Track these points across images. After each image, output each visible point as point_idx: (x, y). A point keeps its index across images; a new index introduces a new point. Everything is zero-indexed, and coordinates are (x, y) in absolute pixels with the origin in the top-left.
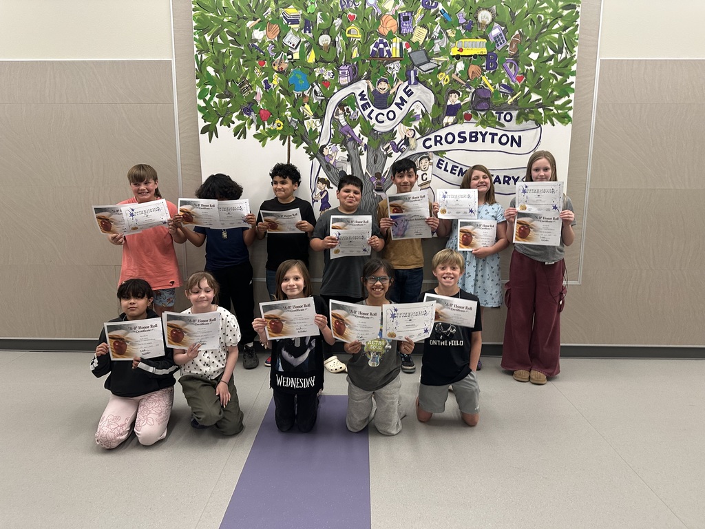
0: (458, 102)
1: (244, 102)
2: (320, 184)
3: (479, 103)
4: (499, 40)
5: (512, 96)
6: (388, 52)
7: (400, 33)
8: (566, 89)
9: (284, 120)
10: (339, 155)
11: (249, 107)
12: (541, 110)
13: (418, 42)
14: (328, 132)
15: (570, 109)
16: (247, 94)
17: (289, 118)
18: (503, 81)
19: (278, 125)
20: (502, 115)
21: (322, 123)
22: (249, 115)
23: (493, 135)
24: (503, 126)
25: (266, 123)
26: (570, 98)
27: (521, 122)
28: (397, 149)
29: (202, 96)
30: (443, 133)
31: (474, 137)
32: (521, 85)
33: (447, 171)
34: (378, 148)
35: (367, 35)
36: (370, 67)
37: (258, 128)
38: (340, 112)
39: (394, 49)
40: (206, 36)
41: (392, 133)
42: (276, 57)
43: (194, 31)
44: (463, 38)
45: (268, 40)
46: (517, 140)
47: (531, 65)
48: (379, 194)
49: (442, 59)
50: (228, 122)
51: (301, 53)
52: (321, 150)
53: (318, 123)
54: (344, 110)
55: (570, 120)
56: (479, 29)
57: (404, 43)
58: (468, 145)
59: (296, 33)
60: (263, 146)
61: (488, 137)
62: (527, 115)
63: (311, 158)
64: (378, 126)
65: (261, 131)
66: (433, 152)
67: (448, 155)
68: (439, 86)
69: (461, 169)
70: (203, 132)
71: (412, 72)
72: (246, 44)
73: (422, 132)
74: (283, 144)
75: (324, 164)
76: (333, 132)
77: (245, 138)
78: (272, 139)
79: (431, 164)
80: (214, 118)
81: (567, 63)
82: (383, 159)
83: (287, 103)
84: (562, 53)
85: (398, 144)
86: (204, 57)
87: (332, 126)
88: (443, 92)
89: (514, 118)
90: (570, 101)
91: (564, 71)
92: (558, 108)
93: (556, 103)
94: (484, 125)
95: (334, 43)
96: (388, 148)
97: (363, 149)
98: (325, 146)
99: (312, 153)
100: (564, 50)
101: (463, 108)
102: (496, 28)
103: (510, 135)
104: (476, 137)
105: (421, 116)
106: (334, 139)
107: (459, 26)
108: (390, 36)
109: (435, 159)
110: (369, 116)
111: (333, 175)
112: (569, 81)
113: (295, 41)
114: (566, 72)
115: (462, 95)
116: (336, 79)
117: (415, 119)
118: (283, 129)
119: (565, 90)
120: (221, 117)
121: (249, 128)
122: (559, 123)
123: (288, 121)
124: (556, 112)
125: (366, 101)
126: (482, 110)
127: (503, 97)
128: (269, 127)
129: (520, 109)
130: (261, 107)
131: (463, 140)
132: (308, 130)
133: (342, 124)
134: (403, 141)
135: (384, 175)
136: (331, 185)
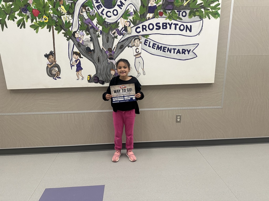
0: (155, 4)
1: (22, 4)
3: (167, 5)
5: (186, 1)
9: (49, 16)
10: (85, 37)
11: (25, 8)
12: (203, 10)
14: (77, 23)
15: (219, 9)
17: (52, 15)
19: (45, 19)
20: (181, 13)
21: (73, 17)
22: (26, 13)
23: (176, 25)
24: (181, 19)
25: (37, 18)
26: (219, 2)
27: (192, 17)
28: (120, 34)
30: (146, 23)
33: (150, 47)
34: (108, 33)
37: (32, 21)
38: (84, 10)
41: (116, 24)
46: (189, 28)
48: (111, 61)
50: (13, 18)
52: (74, 34)
53: (70, 18)
54: (86, 9)
55: (219, 15)
58: (161, 31)
60: (37, 32)
61: (173, 26)
62: (195, 13)
63: (68, 40)
64: (107, 19)
65: (34, 23)
66: (142, 35)
67: (150, 37)
69: (158, 45)
73: (135, 23)
74: (50, 31)
75: (76, 43)
76: (80, 23)
77: (25, 28)
78: (42, 28)
79: (141, 43)
80: (4, 15)
82: (112, 40)
83: (50, 5)
85: (121, 30)
87: (79, 20)
89: (188, 15)
90: (219, 4)
92: (213, 8)
93: (211, 5)
94: (171, 19)
96: (115, 33)
97: (99, 34)
98: (75, 32)
99: (68, 37)
101: (158, 8)
103: (185, 24)
104: (166, 26)
105: (133, 13)
106: (81, 28)
109: (143, 40)
110: (102, 13)
111: (82, 50)
117: (130, 15)
118: (48, 22)
120: (8, 14)
121: (27, 21)
122: (213, 18)
123: (51, 16)
124: (211, 11)
125: (99, 4)
126: (169, 10)
127: (181, 1)
128: (40, 20)
129: (191, 9)
130: (33, 8)
131: (159, 28)
132: (64, 22)
133: (85, 18)
134: (124, 29)
135: (114, 50)
136: (82, 56)
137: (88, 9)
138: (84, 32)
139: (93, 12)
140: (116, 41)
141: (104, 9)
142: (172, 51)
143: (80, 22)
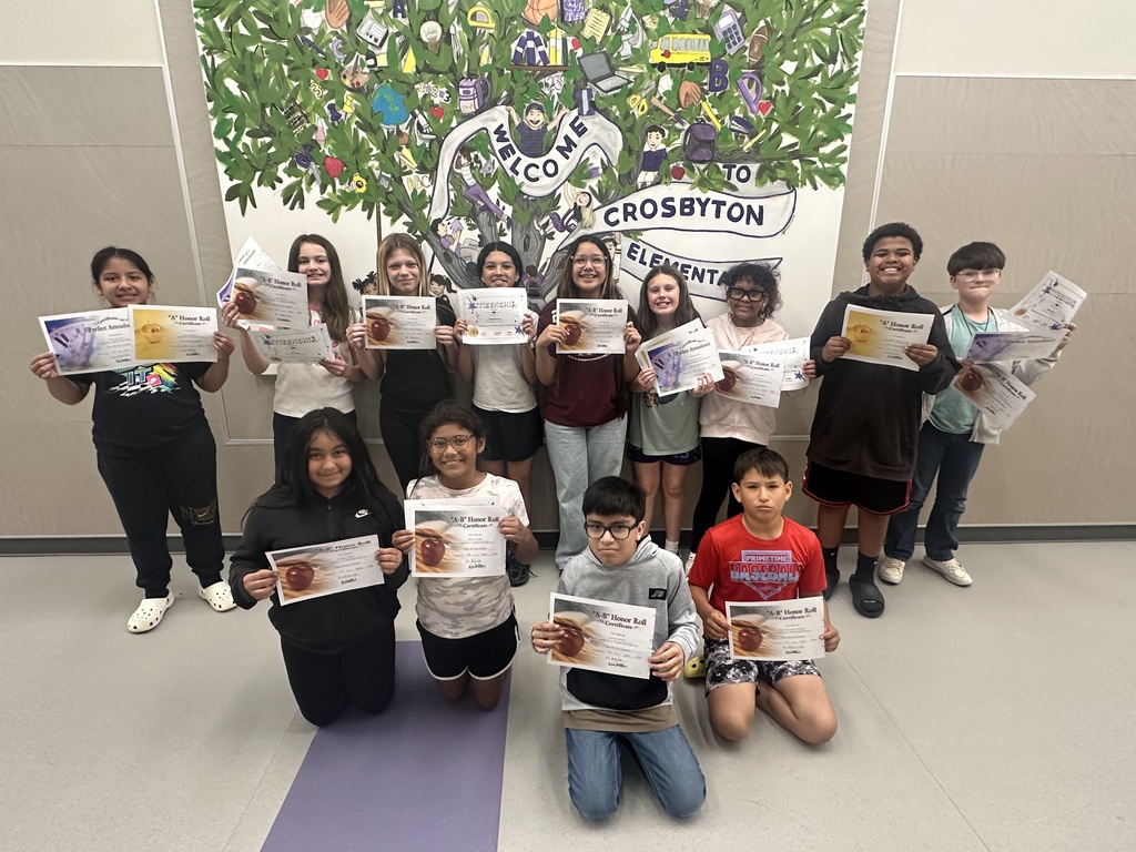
0: (662, 146)
1: (297, 144)
2: (435, 285)
3: (696, 148)
4: (732, 37)
5: (751, 138)
6: (543, 54)
7: (563, 20)
8: (839, 127)
9: (368, 176)
10: (464, 236)
11: (306, 153)
12: (796, 163)
13: (593, 38)
14: (443, 198)
15: (843, 161)
16: (300, 129)
17: (377, 173)
18: (737, 112)
19: (357, 184)
20: (734, 171)
21: (433, 180)
22: (307, 166)
23: (719, 204)
24: (734, 188)
25: (337, 182)
26: (845, 142)
27: (765, 183)
28: (562, 227)
29: (221, 132)
30: (636, 199)
31: (687, 206)
32: (767, 119)
33: (645, 264)
34: (530, 224)
35: (505, 21)
36: (512, 83)
37: (323, 190)
38: (464, 161)
39: (553, 50)
40: (217, 19)
41: (553, 199)
42: (347, 61)
43: (195, 10)
44: (671, 32)
45: (329, 30)
46: (757, 212)
47: (784, 84)
48: (534, 300)
49: (636, 69)
50: (271, 181)
51: (389, 54)
52: (434, 227)
53: (427, 181)
54: (469, 159)
55: (842, 180)
56: (699, 16)
57: (570, 39)
58: (678, 220)
59: (379, 18)
60: (335, 220)
61: (711, 208)
62: (773, 171)
64: (528, 186)
65: (329, 194)
66: (622, 232)
67: (645, 236)
68: (630, 119)
69: (667, 260)
70: (230, 197)
71: (585, 93)
72: (291, 35)
73: (603, 198)
74: (369, 217)
76: (452, 197)
77: (303, 208)
78: (349, 209)
79: (619, 252)
80: (247, 172)
81: (844, 79)
82: (540, 242)
83: (371, 146)
84: (834, 63)
85: (564, 218)
86: (218, 61)
87: (451, 187)
88: (637, 129)
89: (753, 177)
90: (843, 148)
91: (838, 95)
92: (824, 159)
93: (822, 150)
94: (705, 186)
95: (447, 37)
96: (547, 224)
97: (504, 226)
98: (438, 221)
99: (418, 233)
100: (839, 57)
102: (727, 13)
103: (745, 203)
104: (691, 207)
105: (601, 171)
106: (455, 209)
107: (664, 9)
108: (546, 26)
109: (625, 243)
110: (513, 168)
111: (457, 271)
112: (844, 112)
113: (378, 31)
114: (840, 97)
115: (669, 135)
116: (454, 103)
117: (590, 175)
118: (367, 193)
119: (836, 128)
120: (258, 170)
121: (309, 190)
122: (825, 185)
123: (374, 177)
124: (820, 166)
125: (507, 144)
126: (702, 162)
127: (736, 138)
128: (343, 187)
129: (764, 160)
130: (327, 153)
131: (671, 212)
132: (410, 194)
133: (468, 182)
134: (572, 213)
135: (542, 270)
136: (454, 287)
137: (476, 156)
138: (462, 221)
139: (489, 165)
140: (550, 248)
141: (519, 159)
142: (707, 276)
143: (452, 194)
